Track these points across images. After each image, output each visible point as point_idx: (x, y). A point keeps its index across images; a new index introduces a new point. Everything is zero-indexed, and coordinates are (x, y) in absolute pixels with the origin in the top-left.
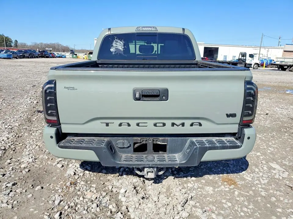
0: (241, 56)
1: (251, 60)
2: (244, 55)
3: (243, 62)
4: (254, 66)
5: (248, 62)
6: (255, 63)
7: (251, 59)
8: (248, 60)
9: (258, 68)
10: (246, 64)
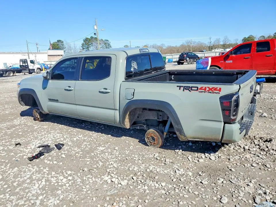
0: (21, 63)
1: (33, 66)
2: (25, 61)
3: (26, 68)
4: (37, 70)
5: (30, 68)
6: (38, 68)
7: (32, 64)
8: (31, 66)
9: (41, 72)
10: (29, 70)
